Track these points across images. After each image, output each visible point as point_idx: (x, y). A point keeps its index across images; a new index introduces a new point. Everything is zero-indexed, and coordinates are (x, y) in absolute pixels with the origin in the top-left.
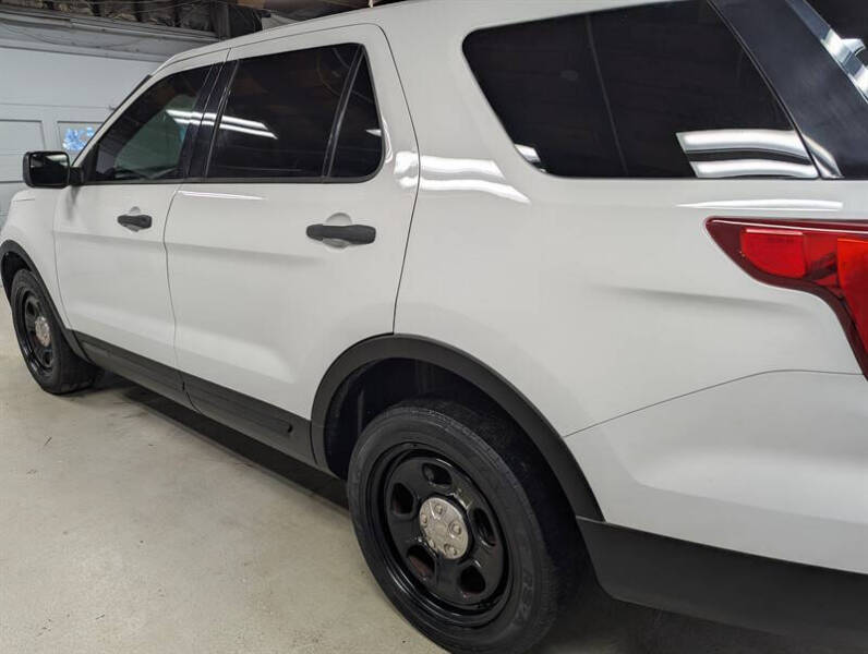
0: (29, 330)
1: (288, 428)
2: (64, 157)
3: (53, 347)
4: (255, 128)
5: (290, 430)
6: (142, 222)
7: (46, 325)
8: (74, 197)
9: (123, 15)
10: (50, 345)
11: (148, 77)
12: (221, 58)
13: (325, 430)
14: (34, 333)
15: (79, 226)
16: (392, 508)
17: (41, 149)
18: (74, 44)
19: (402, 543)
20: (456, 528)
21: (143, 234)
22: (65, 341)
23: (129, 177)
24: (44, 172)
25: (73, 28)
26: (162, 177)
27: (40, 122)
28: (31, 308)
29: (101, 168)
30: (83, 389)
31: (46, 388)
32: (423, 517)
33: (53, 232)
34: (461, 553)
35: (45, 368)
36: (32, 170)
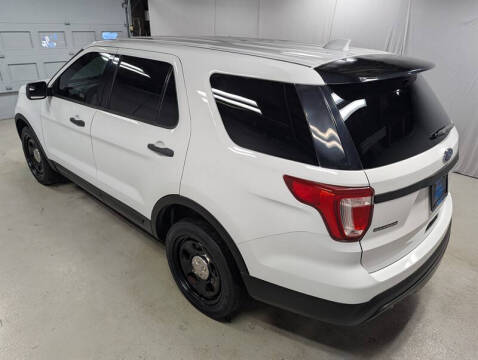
0: (31, 154)
1: (142, 220)
3: (42, 164)
6: (81, 123)
7: (39, 153)
8: (50, 101)
13: (156, 225)
14: (33, 156)
15: (52, 116)
19: (186, 271)
20: (205, 268)
21: (81, 128)
22: (48, 164)
28: (31, 145)
33: (41, 116)
34: (206, 278)
35: (39, 173)
36: (29, 91)
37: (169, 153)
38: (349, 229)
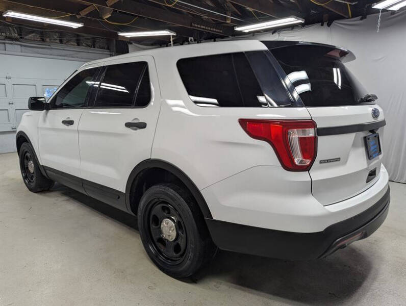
0: (26, 166)
1: (118, 197)
2: (44, 99)
3: (35, 173)
4: (121, 89)
5: (119, 198)
6: (70, 123)
7: (33, 164)
8: (47, 114)
9: (72, 43)
10: (33, 173)
11: (77, 71)
12: (102, 65)
13: (130, 196)
14: (27, 168)
15: (48, 125)
16: (152, 224)
17: (35, 96)
18: (51, 55)
19: (155, 238)
20: (172, 229)
21: (71, 127)
22: (40, 170)
23: (68, 106)
24: (36, 104)
25: (52, 48)
26: (82, 107)
27: (35, 85)
28: (27, 158)
29: (58, 103)
30: (45, 190)
31: (31, 190)
32: (162, 226)
33: (38, 127)
34: (174, 238)
35: (31, 182)
36: (31, 104)
37: (142, 126)
38: (298, 160)
